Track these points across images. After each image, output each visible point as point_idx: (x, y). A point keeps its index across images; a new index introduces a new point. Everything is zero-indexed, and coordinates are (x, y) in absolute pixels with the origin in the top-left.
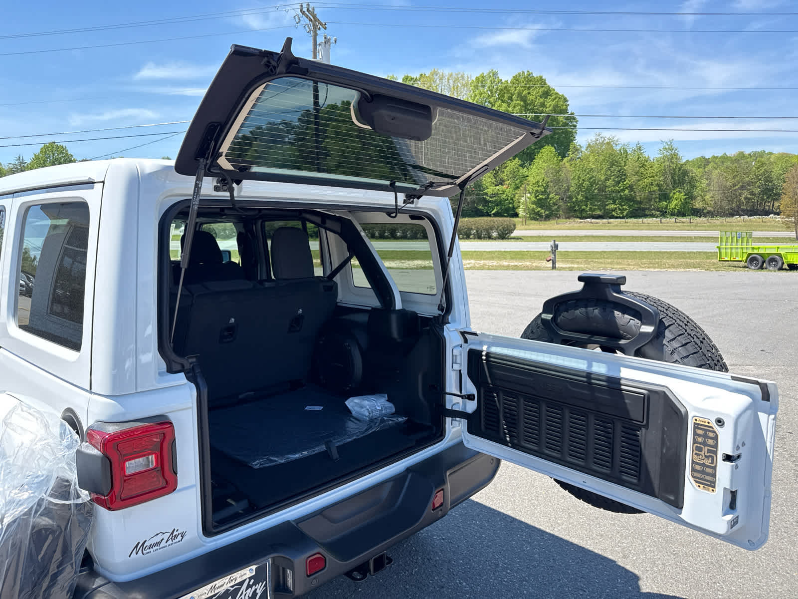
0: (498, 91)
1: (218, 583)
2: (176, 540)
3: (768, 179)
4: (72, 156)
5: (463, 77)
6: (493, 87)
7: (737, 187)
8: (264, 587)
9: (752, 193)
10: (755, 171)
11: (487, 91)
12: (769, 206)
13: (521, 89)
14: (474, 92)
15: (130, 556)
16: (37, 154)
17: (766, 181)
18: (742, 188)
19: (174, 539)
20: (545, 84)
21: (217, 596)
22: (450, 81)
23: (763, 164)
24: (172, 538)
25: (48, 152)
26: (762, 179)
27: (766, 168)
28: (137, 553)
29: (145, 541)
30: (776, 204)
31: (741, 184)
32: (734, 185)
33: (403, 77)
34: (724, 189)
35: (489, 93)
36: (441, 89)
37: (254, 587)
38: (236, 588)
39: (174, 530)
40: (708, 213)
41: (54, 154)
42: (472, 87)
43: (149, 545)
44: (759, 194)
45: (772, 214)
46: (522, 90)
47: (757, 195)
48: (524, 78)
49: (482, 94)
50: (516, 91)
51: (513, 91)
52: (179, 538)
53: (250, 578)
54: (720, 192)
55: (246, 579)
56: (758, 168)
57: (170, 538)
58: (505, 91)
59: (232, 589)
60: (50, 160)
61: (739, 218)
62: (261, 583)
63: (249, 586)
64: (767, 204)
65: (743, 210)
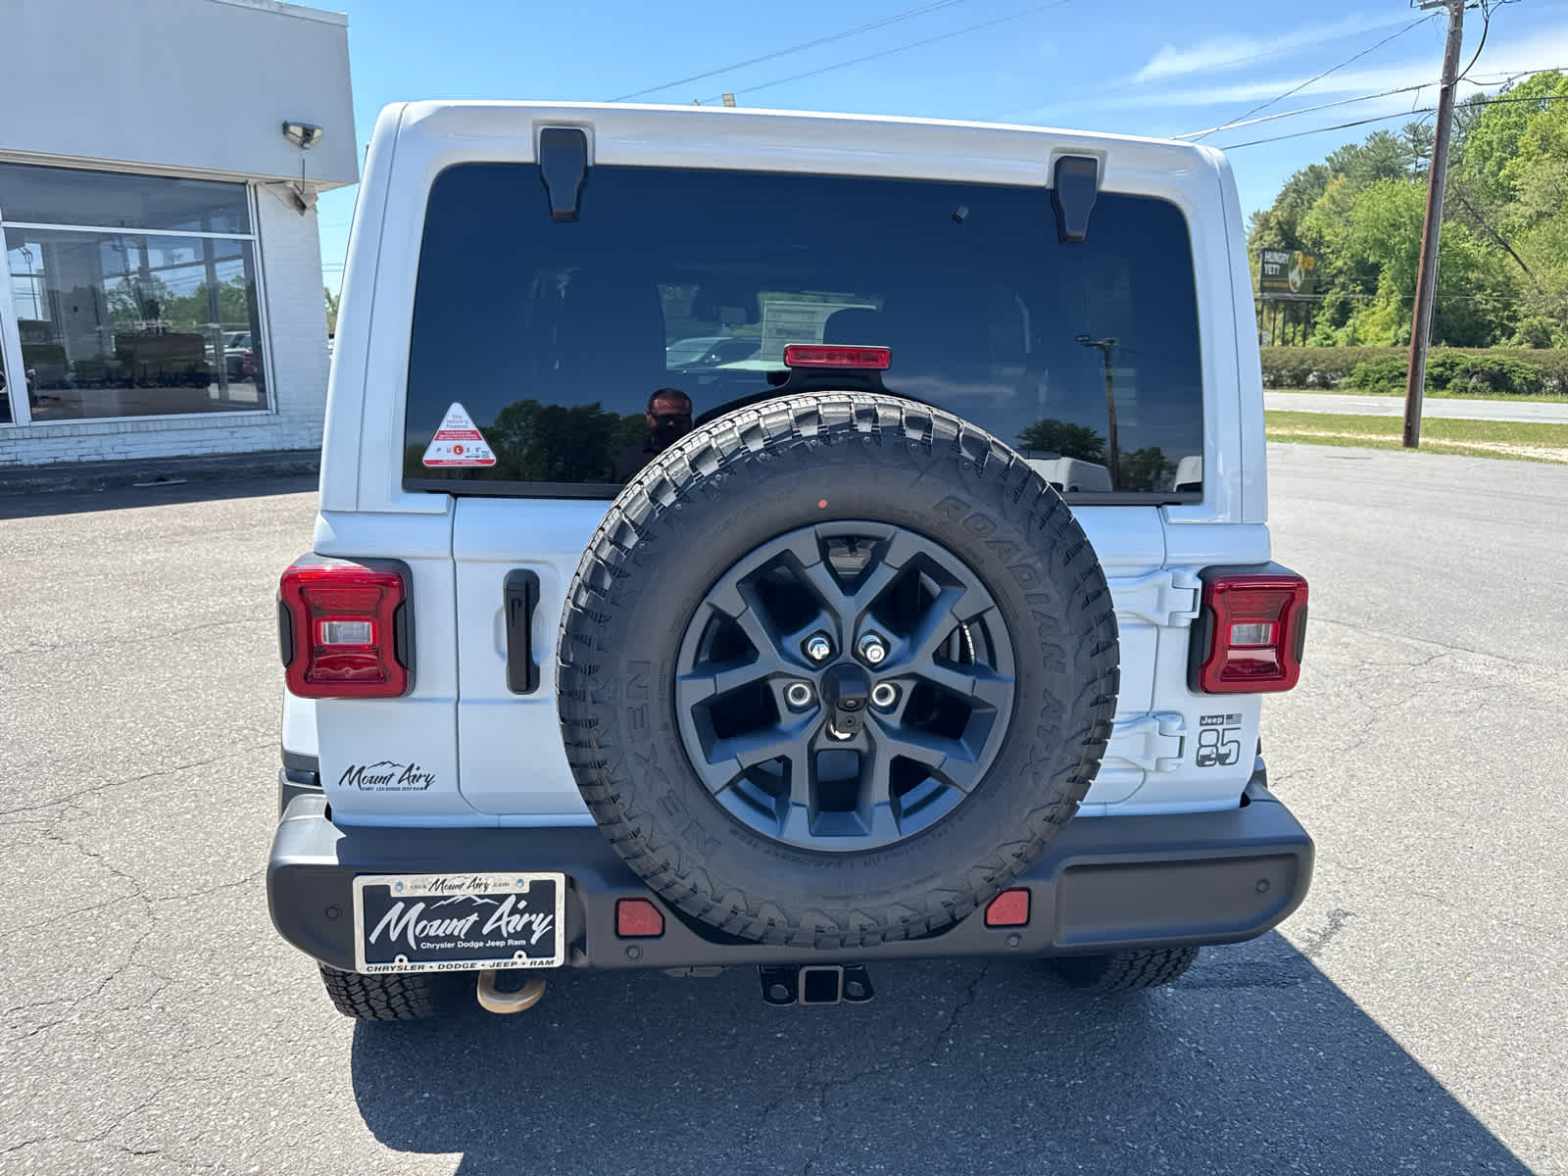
1: (453, 879)
2: (416, 785)
8: (547, 926)
15: (340, 783)
19: (413, 782)
21: (448, 901)
24: (408, 778)
28: (350, 783)
29: (363, 768)
37: (527, 915)
38: (487, 903)
39: (412, 766)
43: (369, 776)
52: (422, 783)
53: (519, 897)
55: (510, 895)
57: (406, 776)
59: (480, 901)
62: (542, 915)
63: (514, 911)
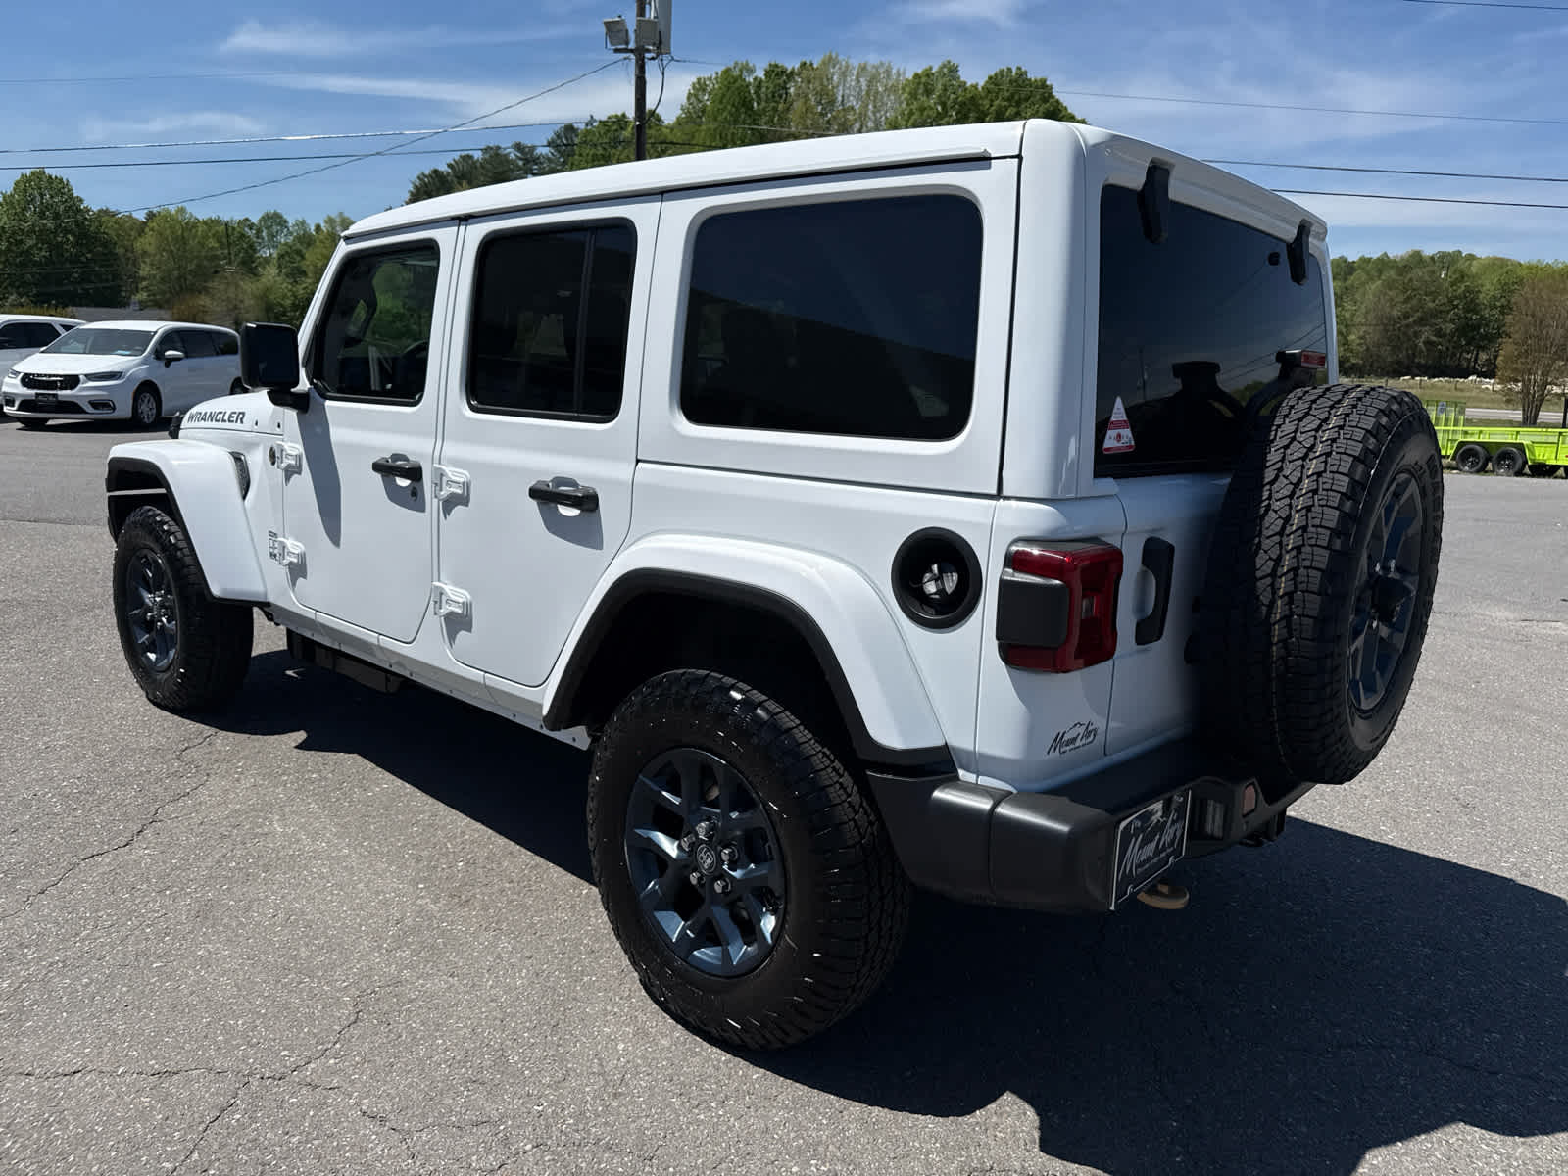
0: (957, 106)
2: (1089, 740)
3: (1472, 306)
4: (81, 201)
5: (888, 72)
6: (948, 98)
7: (1411, 320)
9: (1439, 333)
10: (1447, 290)
11: (935, 103)
12: (1469, 360)
13: (1003, 104)
14: (908, 104)
16: (9, 193)
17: (1467, 310)
18: (1421, 321)
20: (1051, 96)
22: (862, 80)
23: (1463, 277)
25: (31, 191)
26: (1461, 307)
27: (1468, 284)
29: (1065, 733)
30: (1483, 356)
31: (1419, 314)
32: (1407, 316)
33: (766, 65)
34: (1387, 324)
35: (939, 108)
36: (843, 96)
40: (1352, 368)
41: (42, 195)
42: (906, 95)
43: (1067, 739)
44: (1453, 335)
45: (1473, 374)
46: (1005, 106)
47: (1448, 337)
48: (1011, 81)
49: (925, 109)
50: (993, 108)
51: (987, 106)
52: (1092, 737)
54: (1378, 328)
56: (1453, 284)
57: (1086, 733)
58: (970, 106)
60: (35, 208)
61: (1412, 381)
64: (1465, 355)
65: (1419, 366)
